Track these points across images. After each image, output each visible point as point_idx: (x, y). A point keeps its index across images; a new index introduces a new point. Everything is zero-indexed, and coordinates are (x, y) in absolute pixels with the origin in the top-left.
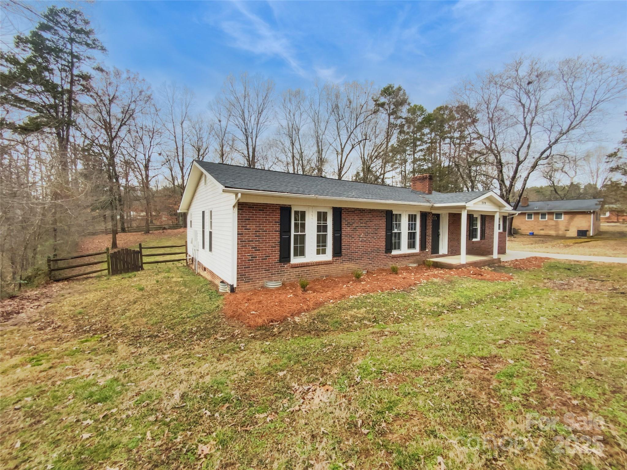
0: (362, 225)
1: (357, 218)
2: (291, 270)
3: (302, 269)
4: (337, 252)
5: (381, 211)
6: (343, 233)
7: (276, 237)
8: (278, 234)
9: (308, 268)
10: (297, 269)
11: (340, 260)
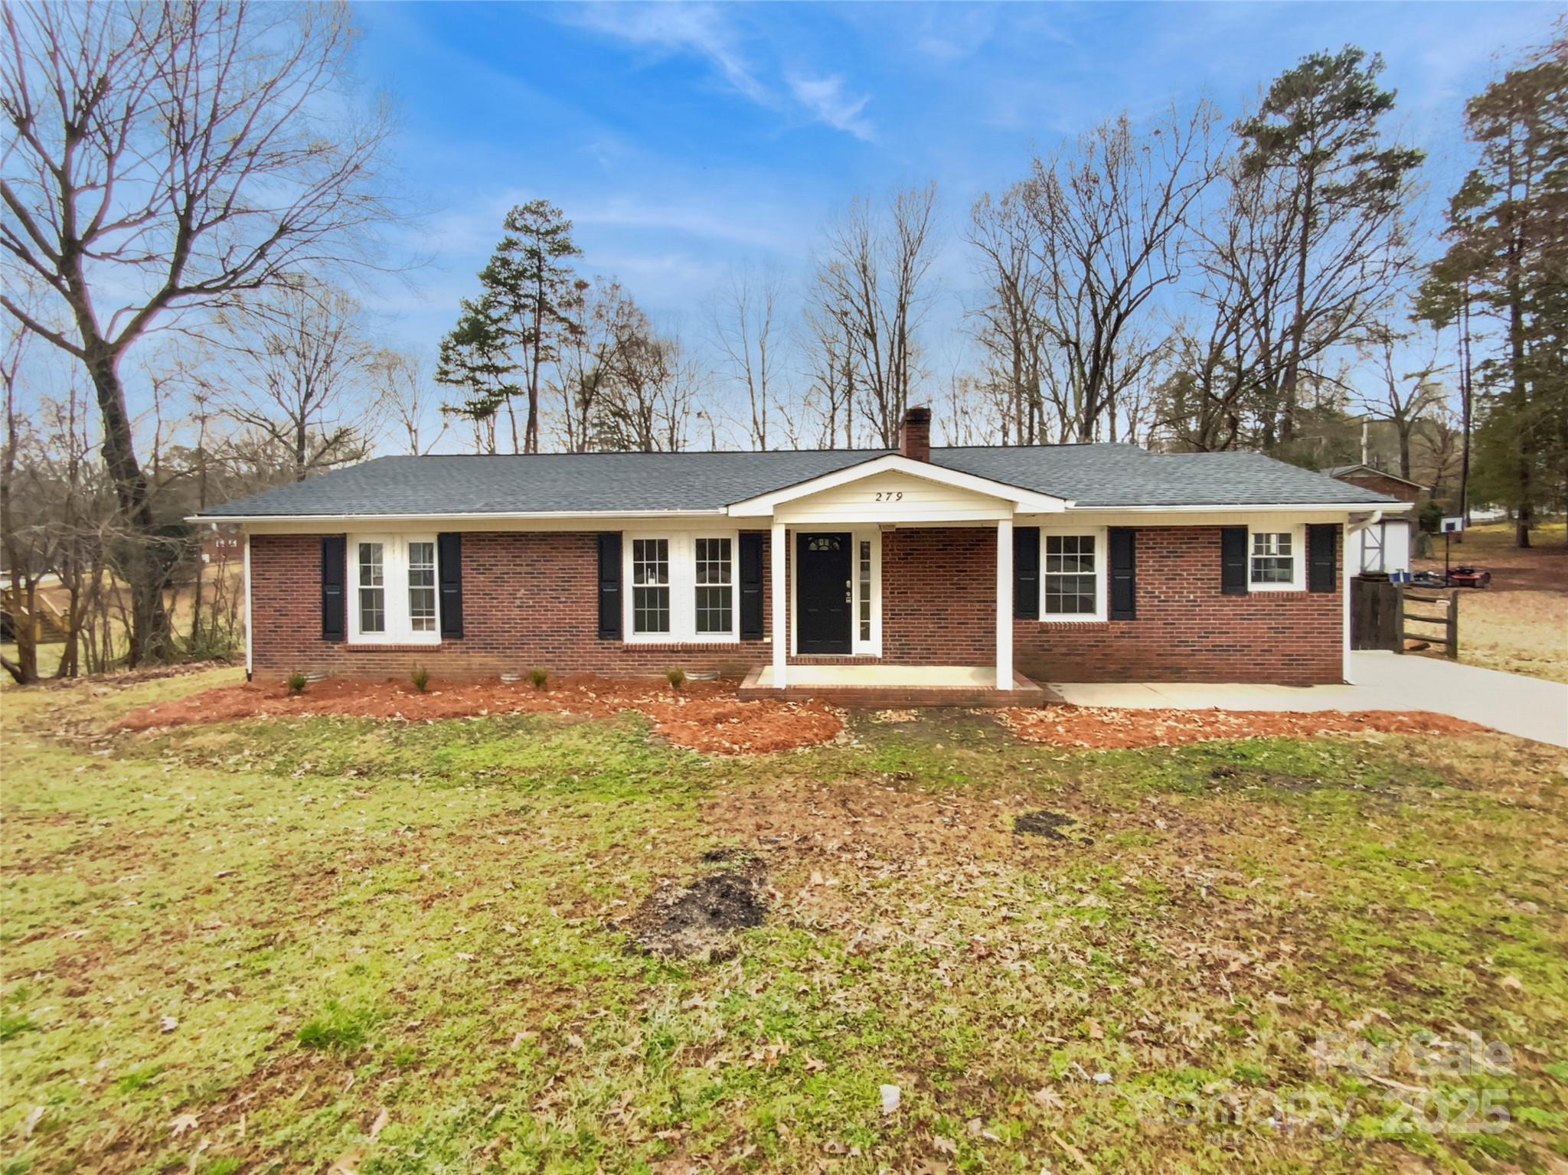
0: (518, 569)
1: (504, 553)
2: (347, 656)
3: (370, 656)
4: (452, 628)
5: (582, 536)
6: (466, 586)
7: (312, 593)
8: (319, 587)
9: (383, 656)
10: (360, 656)
11: (460, 646)
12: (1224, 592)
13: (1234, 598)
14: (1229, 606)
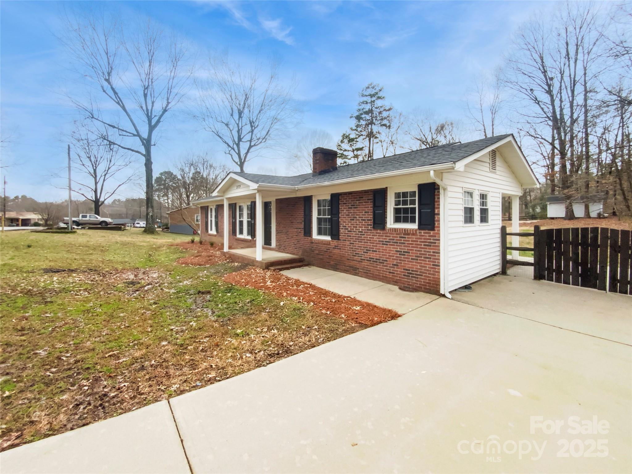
12: (374, 228)
13: (379, 231)
14: (376, 236)
